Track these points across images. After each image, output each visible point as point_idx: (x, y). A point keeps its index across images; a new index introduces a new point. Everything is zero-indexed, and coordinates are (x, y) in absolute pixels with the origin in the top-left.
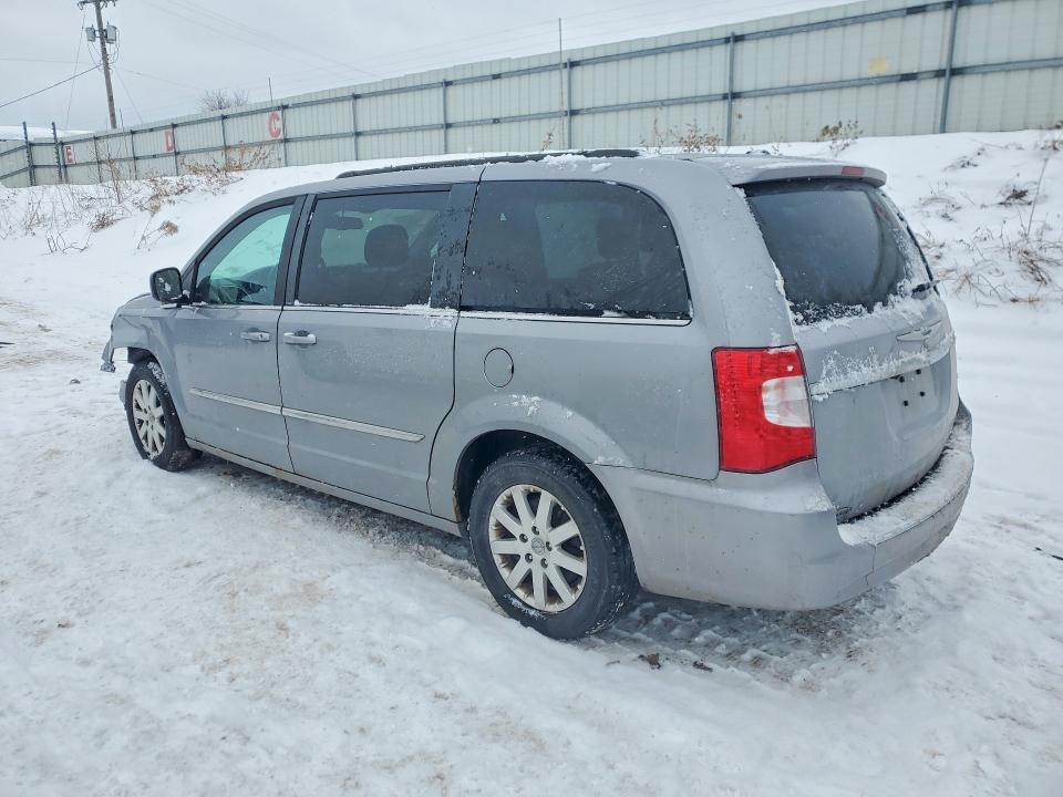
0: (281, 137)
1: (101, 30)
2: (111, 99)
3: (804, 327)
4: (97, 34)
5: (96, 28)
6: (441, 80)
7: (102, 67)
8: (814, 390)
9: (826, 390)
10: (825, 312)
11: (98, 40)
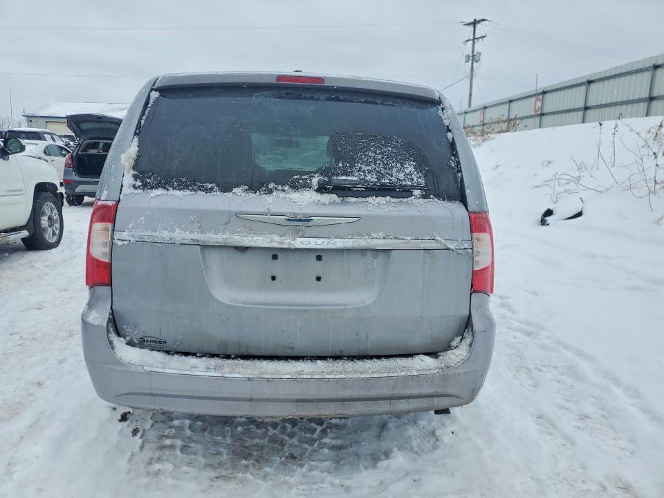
0: (539, 112)
1: (473, 56)
2: (471, 94)
3: (140, 191)
4: (471, 58)
5: (471, 55)
6: (651, 65)
7: (469, 77)
8: (117, 235)
9: (128, 238)
10: (166, 184)
11: (470, 61)
